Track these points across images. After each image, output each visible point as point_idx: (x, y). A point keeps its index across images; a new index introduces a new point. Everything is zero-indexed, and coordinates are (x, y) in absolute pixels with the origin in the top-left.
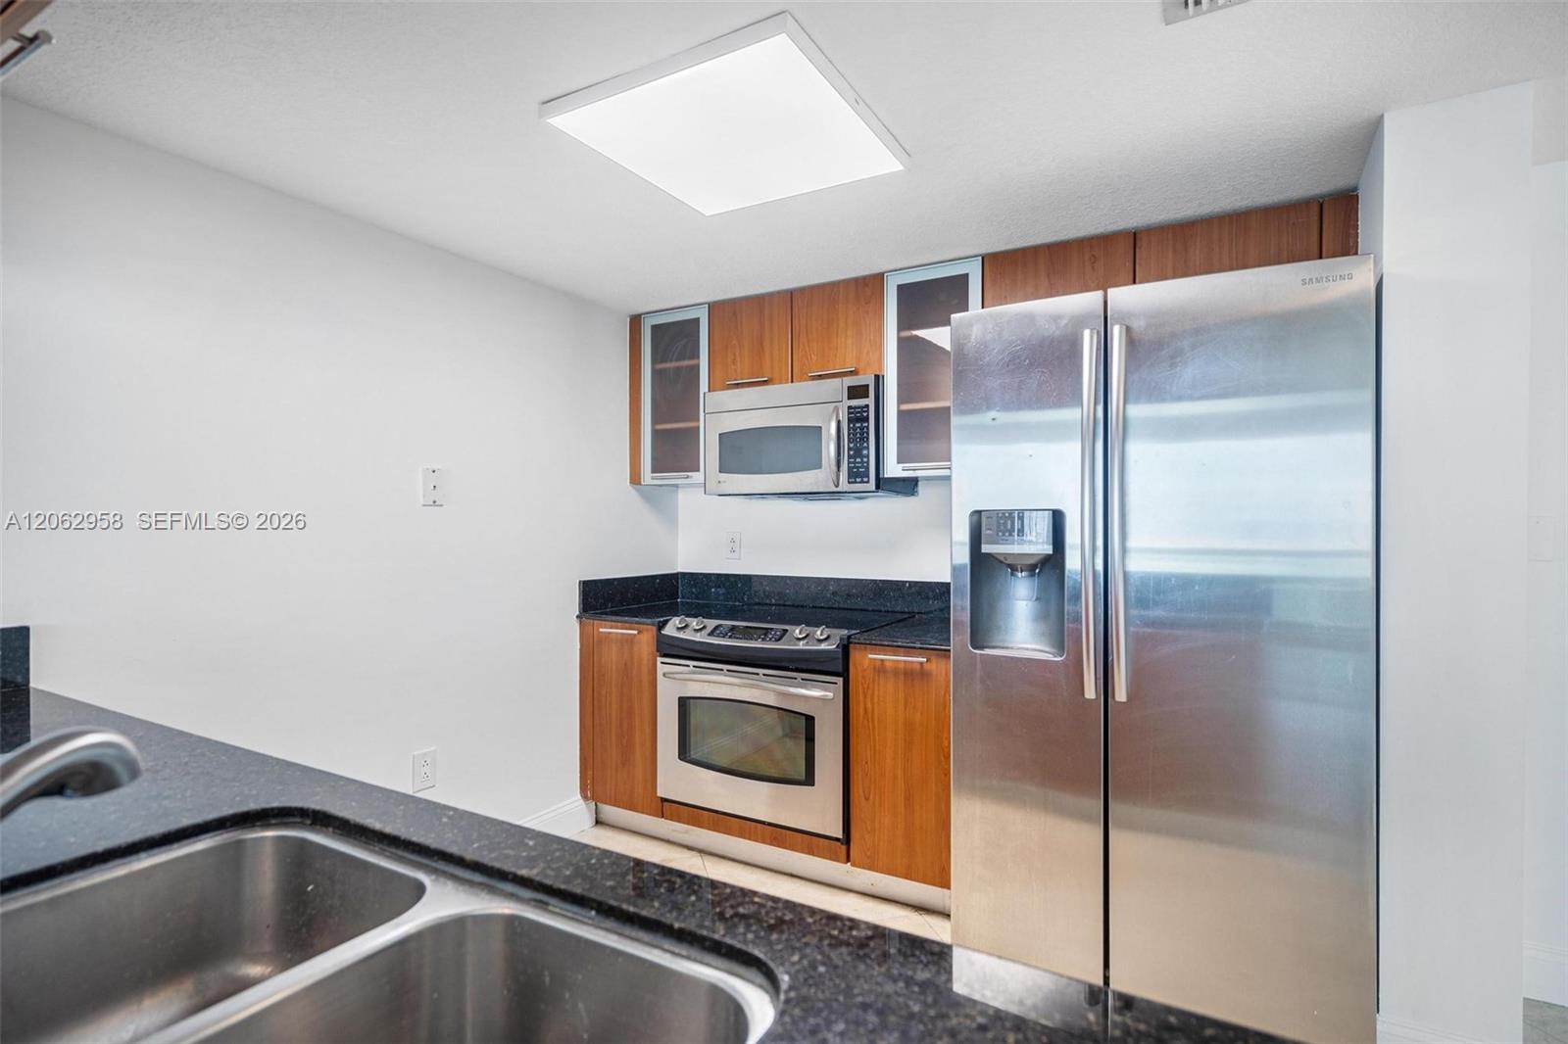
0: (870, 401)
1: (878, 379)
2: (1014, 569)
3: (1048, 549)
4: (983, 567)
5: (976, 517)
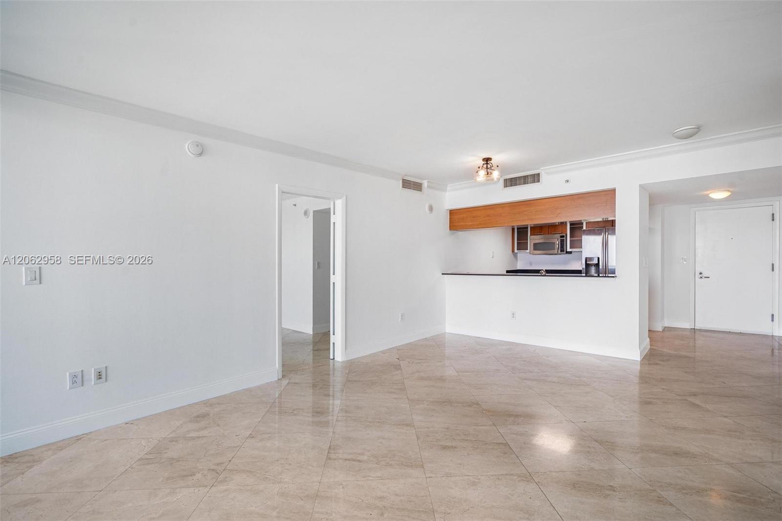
0: (565, 238)
1: (566, 234)
2: (592, 265)
3: (597, 262)
4: (587, 265)
5: (586, 258)
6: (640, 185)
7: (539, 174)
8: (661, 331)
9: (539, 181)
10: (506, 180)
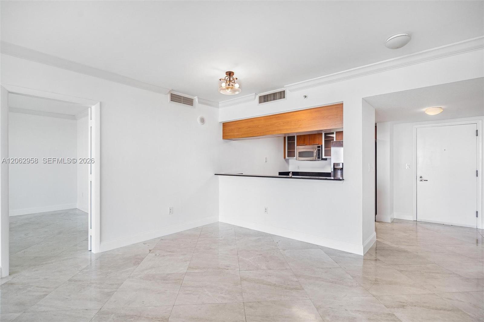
0: (321, 148)
1: (322, 145)
2: (338, 169)
3: (342, 167)
4: (335, 169)
5: (334, 164)
6: (362, 98)
7: (284, 91)
8: (390, 222)
9: (284, 97)
10: (260, 97)
